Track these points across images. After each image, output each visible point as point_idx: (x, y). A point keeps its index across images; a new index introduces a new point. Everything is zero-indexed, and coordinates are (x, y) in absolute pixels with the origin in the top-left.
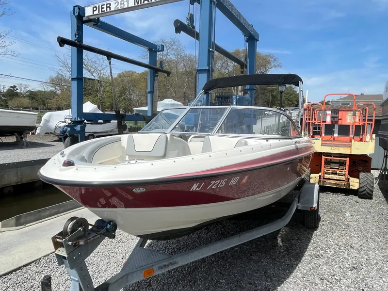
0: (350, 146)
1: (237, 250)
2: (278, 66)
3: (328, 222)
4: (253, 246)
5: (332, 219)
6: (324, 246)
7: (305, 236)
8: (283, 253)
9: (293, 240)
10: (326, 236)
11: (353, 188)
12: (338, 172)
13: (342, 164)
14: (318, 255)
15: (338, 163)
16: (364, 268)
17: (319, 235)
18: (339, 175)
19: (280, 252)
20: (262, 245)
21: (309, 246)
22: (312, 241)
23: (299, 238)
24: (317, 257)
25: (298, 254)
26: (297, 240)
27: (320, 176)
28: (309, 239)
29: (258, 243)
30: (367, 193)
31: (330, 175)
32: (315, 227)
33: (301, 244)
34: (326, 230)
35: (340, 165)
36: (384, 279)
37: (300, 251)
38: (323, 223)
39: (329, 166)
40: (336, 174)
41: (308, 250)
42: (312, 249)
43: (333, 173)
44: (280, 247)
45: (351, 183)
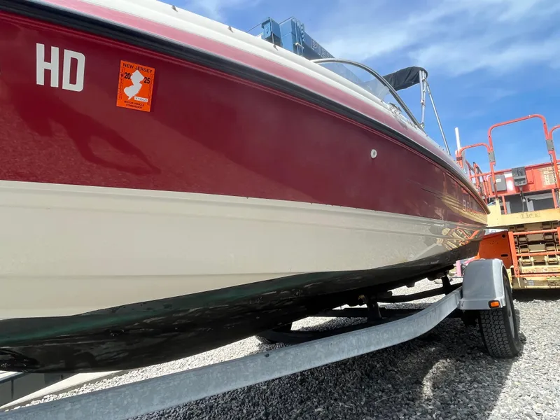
1: (320, 412)
3: (543, 343)
4: (361, 400)
5: (553, 338)
6: (543, 392)
7: (491, 373)
8: (431, 415)
9: (460, 382)
10: (544, 371)
14: (528, 415)
15: (543, 242)
17: (527, 370)
18: (550, 264)
19: (425, 413)
20: (385, 398)
21: (502, 394)
22: (509, 383)
23: (475, 377)
25: (471, 414)
26: (471, 382)
28: (502, 380)
29: (376, 394)
31: (533, 267)
32: (515, 354)
33: (482, 390)
34: (541, 358)
35: (547, 245)
37: (478, 406)
38: (533, 346)
39: (524, 250)
40: (543, 263)
41: (499, 403)
42: (509, 400)
43: (537, 263)
44: (429, 400)
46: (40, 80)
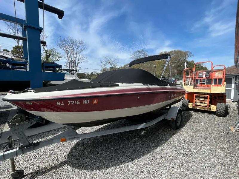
0: (210, 89)
2: (192, 55)
6: (176, 139)
7: (169, 133)
11: (213, 111)
12: (204, 102)
13: (206, 98)
15: (204, 97)
16: (193, 155)
23: (165, 133)
24: (167, 145)
26: (163, 134)
27: (193, 104)
30: (221, 113)
31: (200, 104)
35: (205, 99)
36: (202, 164)
37: (161, 140)
39: (198, 99)
40: (203, 103)
43: (201, 103)
45: (212, 108)
46: (84, 103)
